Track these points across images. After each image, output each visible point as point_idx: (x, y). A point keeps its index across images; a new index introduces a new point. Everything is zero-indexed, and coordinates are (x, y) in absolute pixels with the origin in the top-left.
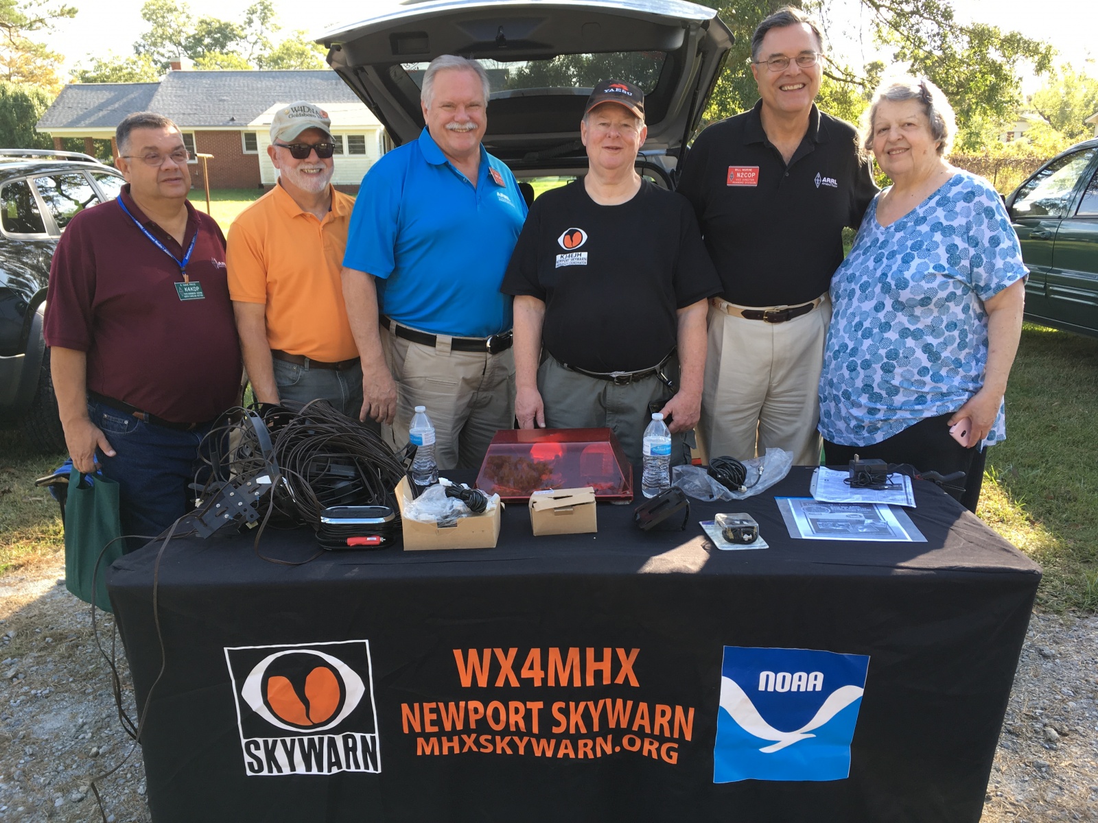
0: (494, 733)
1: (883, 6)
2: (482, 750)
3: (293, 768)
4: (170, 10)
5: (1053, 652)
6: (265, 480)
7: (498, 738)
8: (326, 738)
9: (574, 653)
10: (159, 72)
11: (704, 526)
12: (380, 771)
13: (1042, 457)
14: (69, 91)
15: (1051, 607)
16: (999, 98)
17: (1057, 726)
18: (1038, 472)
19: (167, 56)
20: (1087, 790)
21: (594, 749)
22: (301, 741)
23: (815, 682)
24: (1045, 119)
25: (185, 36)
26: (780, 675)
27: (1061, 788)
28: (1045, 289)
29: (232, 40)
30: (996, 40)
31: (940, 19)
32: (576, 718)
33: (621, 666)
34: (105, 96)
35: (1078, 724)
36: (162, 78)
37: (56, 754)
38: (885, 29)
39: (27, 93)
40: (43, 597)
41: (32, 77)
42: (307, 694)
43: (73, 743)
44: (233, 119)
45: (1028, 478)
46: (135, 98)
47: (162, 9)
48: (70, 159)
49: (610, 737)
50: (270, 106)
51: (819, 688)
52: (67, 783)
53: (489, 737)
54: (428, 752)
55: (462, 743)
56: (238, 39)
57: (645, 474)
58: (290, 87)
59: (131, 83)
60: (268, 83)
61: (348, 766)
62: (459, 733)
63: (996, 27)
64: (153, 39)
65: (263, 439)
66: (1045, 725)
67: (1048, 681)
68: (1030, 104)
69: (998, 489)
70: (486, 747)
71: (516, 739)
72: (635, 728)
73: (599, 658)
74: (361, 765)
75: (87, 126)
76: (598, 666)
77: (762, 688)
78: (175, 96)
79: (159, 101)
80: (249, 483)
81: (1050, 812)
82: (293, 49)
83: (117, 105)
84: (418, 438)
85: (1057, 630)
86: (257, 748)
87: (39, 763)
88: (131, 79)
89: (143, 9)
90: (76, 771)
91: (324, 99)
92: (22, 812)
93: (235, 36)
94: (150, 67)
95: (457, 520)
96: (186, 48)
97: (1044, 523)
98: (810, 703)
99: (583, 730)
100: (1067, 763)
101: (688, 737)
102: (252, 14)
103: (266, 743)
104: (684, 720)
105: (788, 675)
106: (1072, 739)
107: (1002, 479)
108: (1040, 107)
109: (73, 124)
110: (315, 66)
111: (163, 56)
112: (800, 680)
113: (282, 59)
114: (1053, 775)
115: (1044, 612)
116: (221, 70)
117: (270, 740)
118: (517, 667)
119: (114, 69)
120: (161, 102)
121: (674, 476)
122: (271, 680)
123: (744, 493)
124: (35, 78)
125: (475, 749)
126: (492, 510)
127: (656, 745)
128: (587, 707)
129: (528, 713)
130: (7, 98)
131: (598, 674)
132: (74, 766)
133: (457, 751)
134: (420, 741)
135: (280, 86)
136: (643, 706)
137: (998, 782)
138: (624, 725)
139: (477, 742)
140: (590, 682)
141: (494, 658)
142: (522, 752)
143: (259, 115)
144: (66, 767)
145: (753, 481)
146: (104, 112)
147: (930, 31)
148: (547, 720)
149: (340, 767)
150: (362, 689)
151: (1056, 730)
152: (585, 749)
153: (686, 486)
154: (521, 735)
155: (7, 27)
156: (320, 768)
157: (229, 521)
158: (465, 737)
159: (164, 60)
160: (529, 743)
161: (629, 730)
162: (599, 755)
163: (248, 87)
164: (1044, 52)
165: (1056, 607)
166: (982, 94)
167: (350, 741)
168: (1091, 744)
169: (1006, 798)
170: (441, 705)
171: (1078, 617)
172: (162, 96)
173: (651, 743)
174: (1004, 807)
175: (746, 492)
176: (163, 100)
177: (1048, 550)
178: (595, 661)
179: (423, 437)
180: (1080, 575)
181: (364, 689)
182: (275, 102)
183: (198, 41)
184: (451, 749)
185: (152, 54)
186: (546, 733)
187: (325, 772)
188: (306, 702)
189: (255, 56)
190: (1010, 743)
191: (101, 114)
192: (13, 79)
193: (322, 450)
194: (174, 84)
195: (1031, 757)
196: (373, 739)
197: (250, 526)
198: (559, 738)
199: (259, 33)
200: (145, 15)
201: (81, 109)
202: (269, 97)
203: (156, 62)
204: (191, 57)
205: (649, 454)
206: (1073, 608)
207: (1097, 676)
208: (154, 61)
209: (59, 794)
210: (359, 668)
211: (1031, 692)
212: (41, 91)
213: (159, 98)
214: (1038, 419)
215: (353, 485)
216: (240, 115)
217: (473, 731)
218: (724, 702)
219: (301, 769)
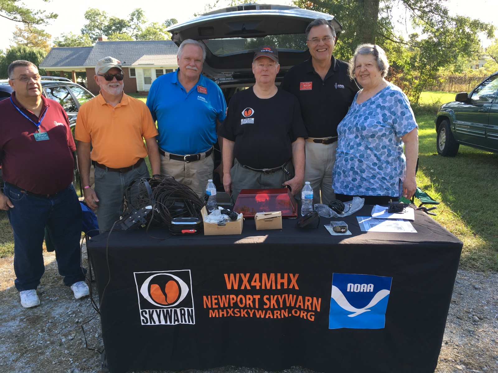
0: (240, 308)
1: (416, 9)
2: (235, 315)
3: (160, 322)
4: (97, 15)
5: (480, 287)
6: (149, 207)
7: (242, 310)
8: (173, 309)
9: (272, 276)
10: (92, 42)
11: (326, 227)
12: (194, 324)
13: (481, 208)
14: (54, 51)
15: (480, 269)
16: (469, 50)
17: (479, 316)
18: (479, 213)
19: (96, 34)
20: (489, 340)
21: (280, 315)
22: (163, 311)
23: (370, 288)
24: (493, 58)
25: (104, 26)
26: (356, 285)
27: (478, 340)
28: (485, 134)
29: (124, 27)
30: (468, 24)
31: (441, 14)
32: (273, 302)
33: (291, 281)
34: (69, 53)
35: (488, 315)
36: (94, 45)
37: (61, 322)
38: (417, 20)
39: (34, 51)
40: (52, 262)
41: (37, 44)
42: (166, 291)
43: (68, 318)
44: (125, 62)
45: (474, 216)
46: (82, 53)
47: (94, 14)
48: (60, 80)
49: (287, 310)
50: (141, 57)
51: (372, 291)
52: (66, 333)
53: (238, 310)
54: (214, 316)
55: (227, 312)
56: (127, 27)
57: (303, 207)
58: (150, 48)
59: (80, 47)
60: (140, 47)
61: (182, 322)
62: (226, 308)
63: (468, 18)
64: (90, 27)
65: (149, 190)
66: (473, 315)
67: (477, 298)
68: (486, 52)
69: (461, 221)
70: (237, 314)
71: (249, 310)
72: (297, 306)
73: (282, 277)
74: (187, 321)
75: (61, 66)
76: (282, 281)
77: (348, 290)
78: (100, 52)
79: (92, 55)
80: (143, 209)
81: (473, 349)
82: (151, 31)
83: (74, 57)
84: (209, 192)
85: (482, 278)
86: (146, 313)
87: (54, 325)
88: (80, 45)
89: (85, 14)
90: (70, 329)
91: (165, 53)
92: (49, 344)
93: (126, 26)
94: (88, 40)
95: (226, 223)
96: (104, 31)
97: (480, 235)
98: (369, 296)
99: (276, 307)
100: (481, 330)
101: (319, 310)
102: (133, 16)
103: (149, 311)
104: (317, 303)
105: (359, 285)
106: (484, 321)
107: (463, 217)
108: (491, 53)
109: (55, 65)
110: (161, 38)
111: (94, 34)
112: (364, 287)
113: (146, 35)
114: (475, 335)
115: (477, 271)
116: (120, 41)
117: (151, 310)
118: (249, 281)
119: (73, 41)
120: (94, 55)
121: (315, 208)
122: (152, 286)
123: (343, 215)
124: (38, 45)
125: (233, 315)
126: (240, 219)
127: (306, 313)
128: (278, 297)
129: (254, 299)
130: (26, 53)
131: (282, 284)
132: (69, 327)
133: (225, 316)
134: (211, 311)
135: (146, 48)
136: (300, 297)
137: (452, 337)
138: (293, 305)
139: (233, 312)
140: (279, 287)
141: (240, 277)
142: (251, 316)
143: (136, 60)
144: (66, 327)
145: (347, 210)
146: (69, 60)
147: (437, 20)
148: (262, 302)
149: (178, 322)
150: (188, 289)
151: (478, 317)
152: (277, 315)
153: (320, 212)
154: (251, 309)
155: (28, 23)
156: (171, 322)
157: (135, 224)
158: (228, 310)
159: (94, 37)
160: (254, 312)
161: (295, 307)
162: (283, 317)
163: (132, 48)
164: (490, 28)
165: (482, 269)
166: (461, 48)
167: (183, 311)
168: (493, 323)
169: (454, 343)
170: (219, 297)
171: (492, 273)
172: (94, 52)
173: (304, 313)
174: (453, 346)
175: (344, 214)
176: (94, 54)
177: (481, 246)
178: (281, 279)
179: (212, 192)
180: (494, 256)
181: (188, 290)
182: (143, 55)
183: (109, 28)
184: (223, 315)
185: (89, 34)
186: (261, 308)
187: (173, 324)
188: (165, 294)
189: (134, 34)
190: (458, 322)
191: (67, 61)
192: (29, 45)
193: (171, 196)
194: (99, 47)
195: (466, 327)
196: (192, 310)
197: (142, 226)
198: (266, 310)
199: (136, 24)
200: (86, 17)
201: (59, 58)
202: (141, 52)
203: (91, 37)
204: (106, 35)
205: (304, 198)
206: (490, 270)
207: (497, 296)
208: (90, 37)
209: (64, 337)
210: (187, 282)
211: (469, 303)
212: (41, 51)
213: (93, 53)
214: (481, 191)
215: (183, 210)
216: (128, 61)
217: (232, 307)
218: (333, 296)
219: (163, 323)
